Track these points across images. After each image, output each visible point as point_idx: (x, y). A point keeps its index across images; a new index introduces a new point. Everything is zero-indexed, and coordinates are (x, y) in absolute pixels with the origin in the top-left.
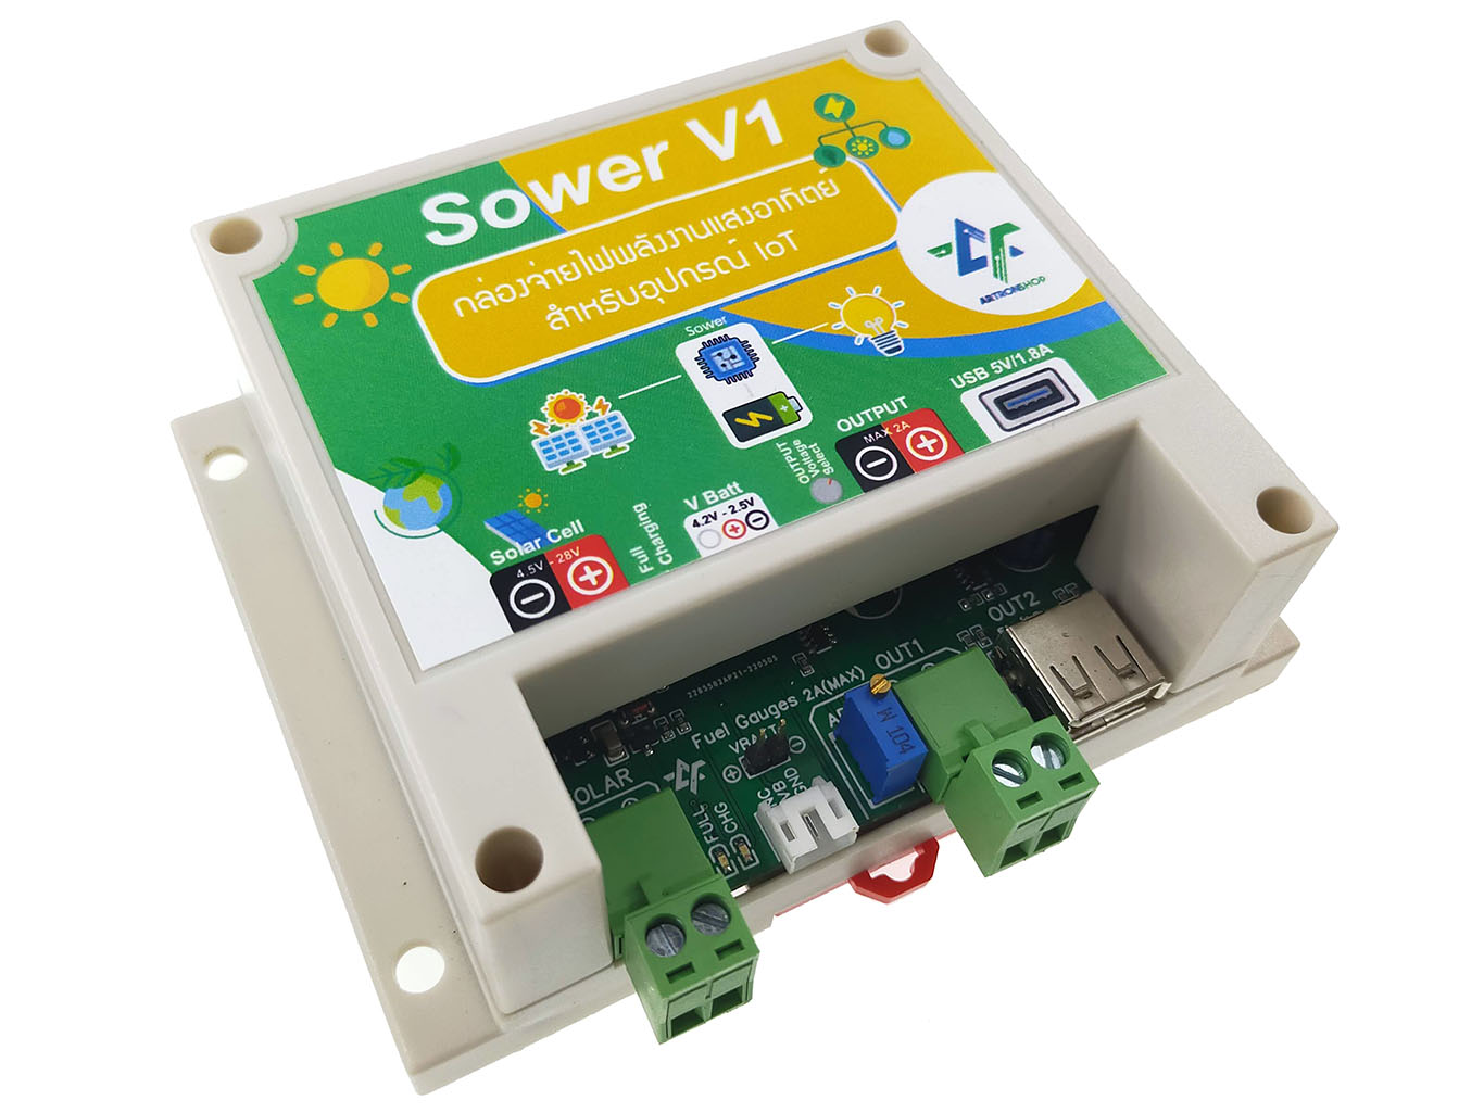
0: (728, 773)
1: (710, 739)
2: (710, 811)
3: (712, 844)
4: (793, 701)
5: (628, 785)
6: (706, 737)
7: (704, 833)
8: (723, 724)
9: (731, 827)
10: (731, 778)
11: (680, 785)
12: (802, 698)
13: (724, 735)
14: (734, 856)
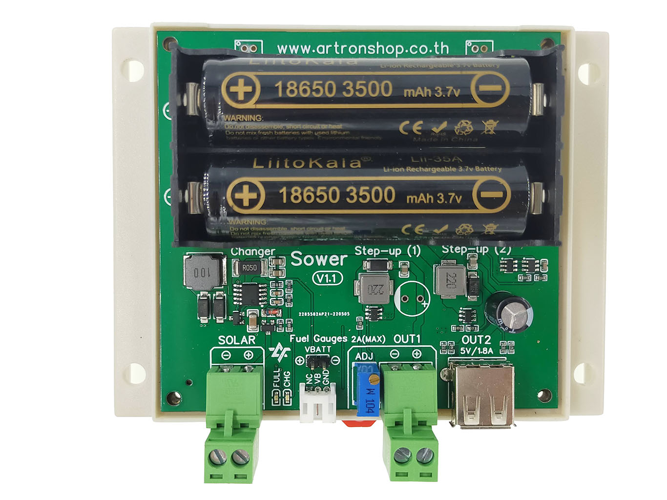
0: (298, 359)
1: (298, 340)
2: (282, 373)
3: (275, 388)
4: (345, 339)
5: (252, 344)
6: (297, 338)
7: (274, 381)
8: (308, 336)
9: (287, 384)
10: (298, 362)
11: (274, 355)
12: (350, 339)
13: (305, 341)
14: (282, 397)
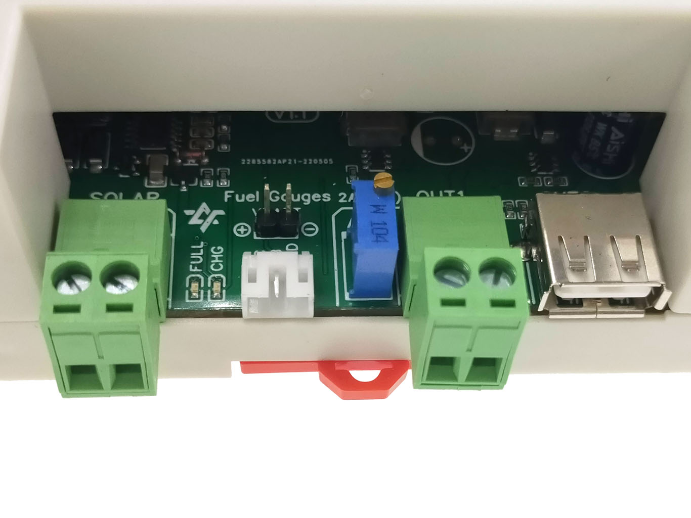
0: (239, 228)
1: (240, 198)
2: (207, 249)
3: (193, 273)
4: (327, 197)
6: (237, 196)
7: (192, 263)
8: (258, 193)
9: (217, 266)
10: (239, 233)
11: (193, 221)
12: (335, 198)
13: (253, 200)
14: (206, 288)
